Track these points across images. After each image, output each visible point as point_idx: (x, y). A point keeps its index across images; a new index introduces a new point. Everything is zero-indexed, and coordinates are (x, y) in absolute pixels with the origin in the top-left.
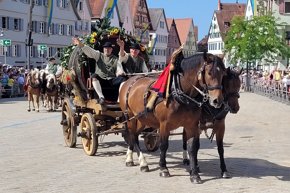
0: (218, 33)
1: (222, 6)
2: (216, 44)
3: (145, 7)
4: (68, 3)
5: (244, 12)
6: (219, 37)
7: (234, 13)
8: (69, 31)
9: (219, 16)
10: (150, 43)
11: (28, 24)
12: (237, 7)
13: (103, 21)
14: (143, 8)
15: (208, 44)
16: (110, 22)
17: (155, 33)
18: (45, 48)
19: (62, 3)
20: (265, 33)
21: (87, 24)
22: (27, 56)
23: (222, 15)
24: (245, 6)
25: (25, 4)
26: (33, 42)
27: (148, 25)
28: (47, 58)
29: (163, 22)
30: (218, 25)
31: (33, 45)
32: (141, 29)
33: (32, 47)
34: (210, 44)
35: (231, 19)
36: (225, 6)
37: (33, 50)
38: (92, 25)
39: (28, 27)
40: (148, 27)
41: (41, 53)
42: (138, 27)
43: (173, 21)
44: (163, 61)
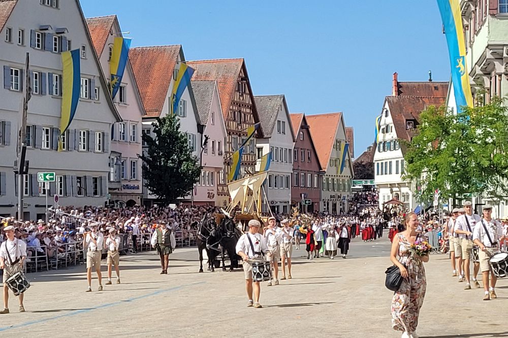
0: (395, 142)
1: (401, 87)
2: (390, 162)
3: (248, 92)
4: (97, 89)
5: (444, 99)
6: (397, 149)
7: (426, 100)
8: (100, 143)
9: (396, 109)
10: (257, 163)
11: (20, 132)
12: (432, 89)
13: (165, 123)
14: (244, 95)
15: (374, 163)
16: (179, 125)
17: (268, 144)
18: (52, 177)
19: (84, 90)
20: (487, 140)
21: (134, 129)
22: (16, 193)
23: (400, 105)
24: (445, 87)
25: (14, 92)
26: (29, 167)
27: (253, 128)
28: (57, 197)
29: (284, 122)
30: (393, 125)
31: (30, 171)
32: (240, 136)
33: (27, 177)
34: (378, 164)
35: (418, 113)
36: (407, 87)
37: (28, 181)
38: (143, 131)
39: (19, 137)
40: (254, 132)
41: (44, 187)
42: (233, 133)
43: (304, 118)
44: (286, 199)
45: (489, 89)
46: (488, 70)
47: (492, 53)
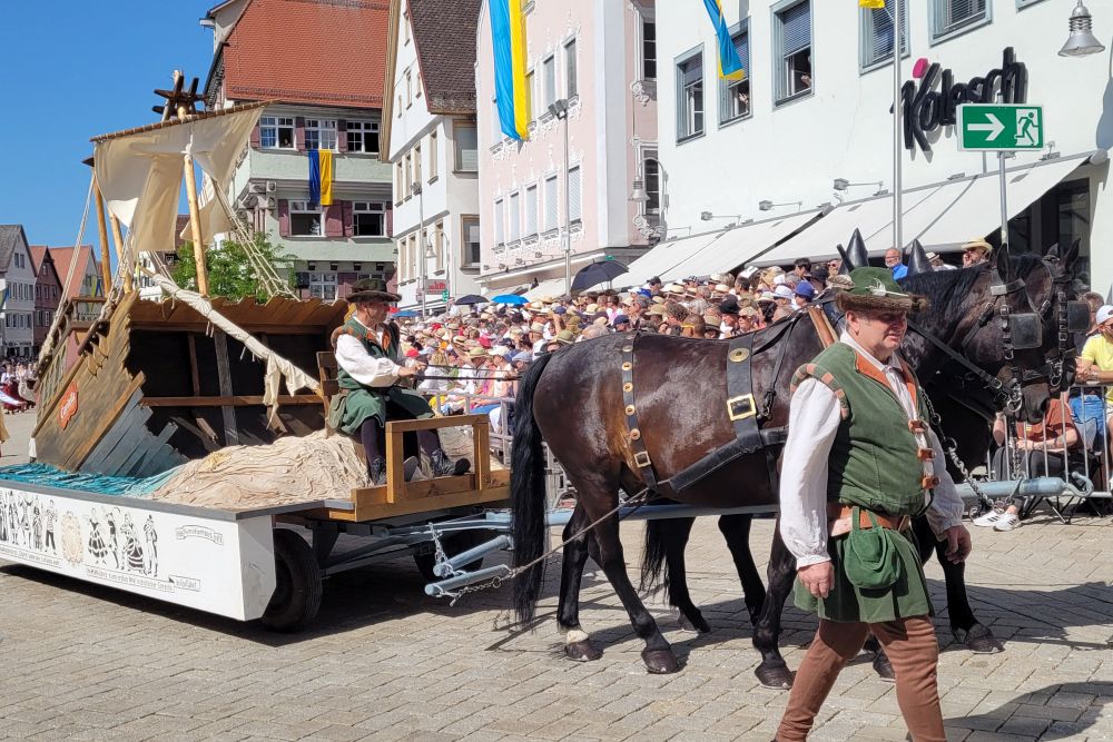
44: (27, 340)
45: (253, 225)
46: (251, 204)
47: (255, 188)
